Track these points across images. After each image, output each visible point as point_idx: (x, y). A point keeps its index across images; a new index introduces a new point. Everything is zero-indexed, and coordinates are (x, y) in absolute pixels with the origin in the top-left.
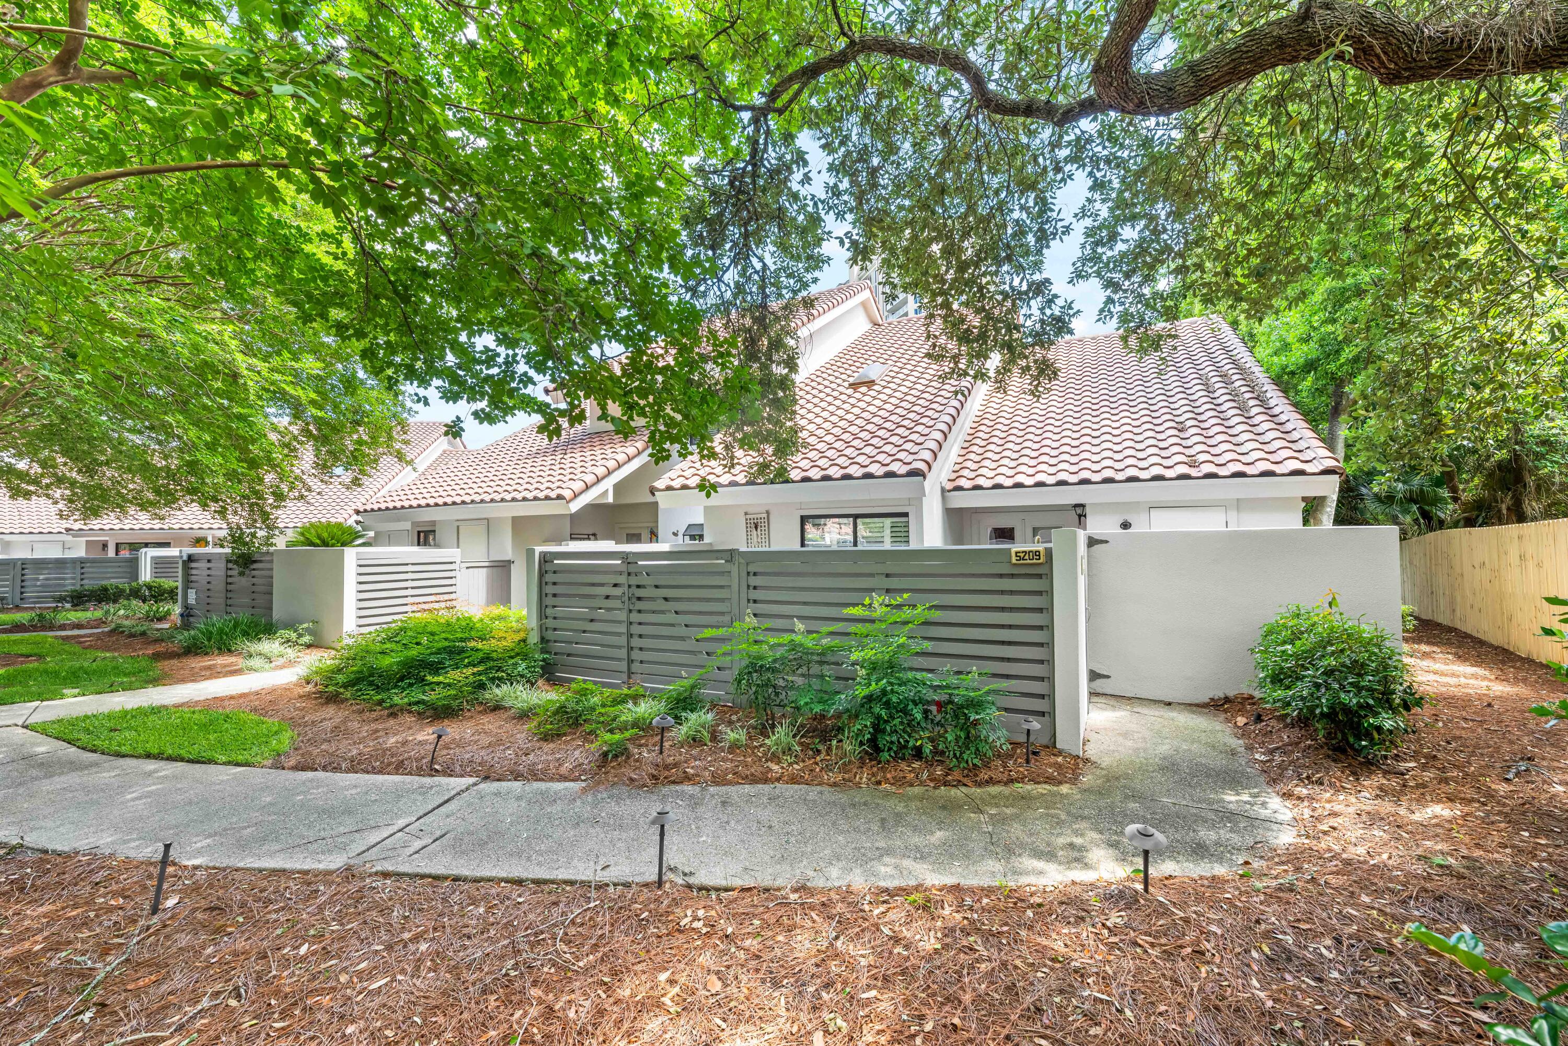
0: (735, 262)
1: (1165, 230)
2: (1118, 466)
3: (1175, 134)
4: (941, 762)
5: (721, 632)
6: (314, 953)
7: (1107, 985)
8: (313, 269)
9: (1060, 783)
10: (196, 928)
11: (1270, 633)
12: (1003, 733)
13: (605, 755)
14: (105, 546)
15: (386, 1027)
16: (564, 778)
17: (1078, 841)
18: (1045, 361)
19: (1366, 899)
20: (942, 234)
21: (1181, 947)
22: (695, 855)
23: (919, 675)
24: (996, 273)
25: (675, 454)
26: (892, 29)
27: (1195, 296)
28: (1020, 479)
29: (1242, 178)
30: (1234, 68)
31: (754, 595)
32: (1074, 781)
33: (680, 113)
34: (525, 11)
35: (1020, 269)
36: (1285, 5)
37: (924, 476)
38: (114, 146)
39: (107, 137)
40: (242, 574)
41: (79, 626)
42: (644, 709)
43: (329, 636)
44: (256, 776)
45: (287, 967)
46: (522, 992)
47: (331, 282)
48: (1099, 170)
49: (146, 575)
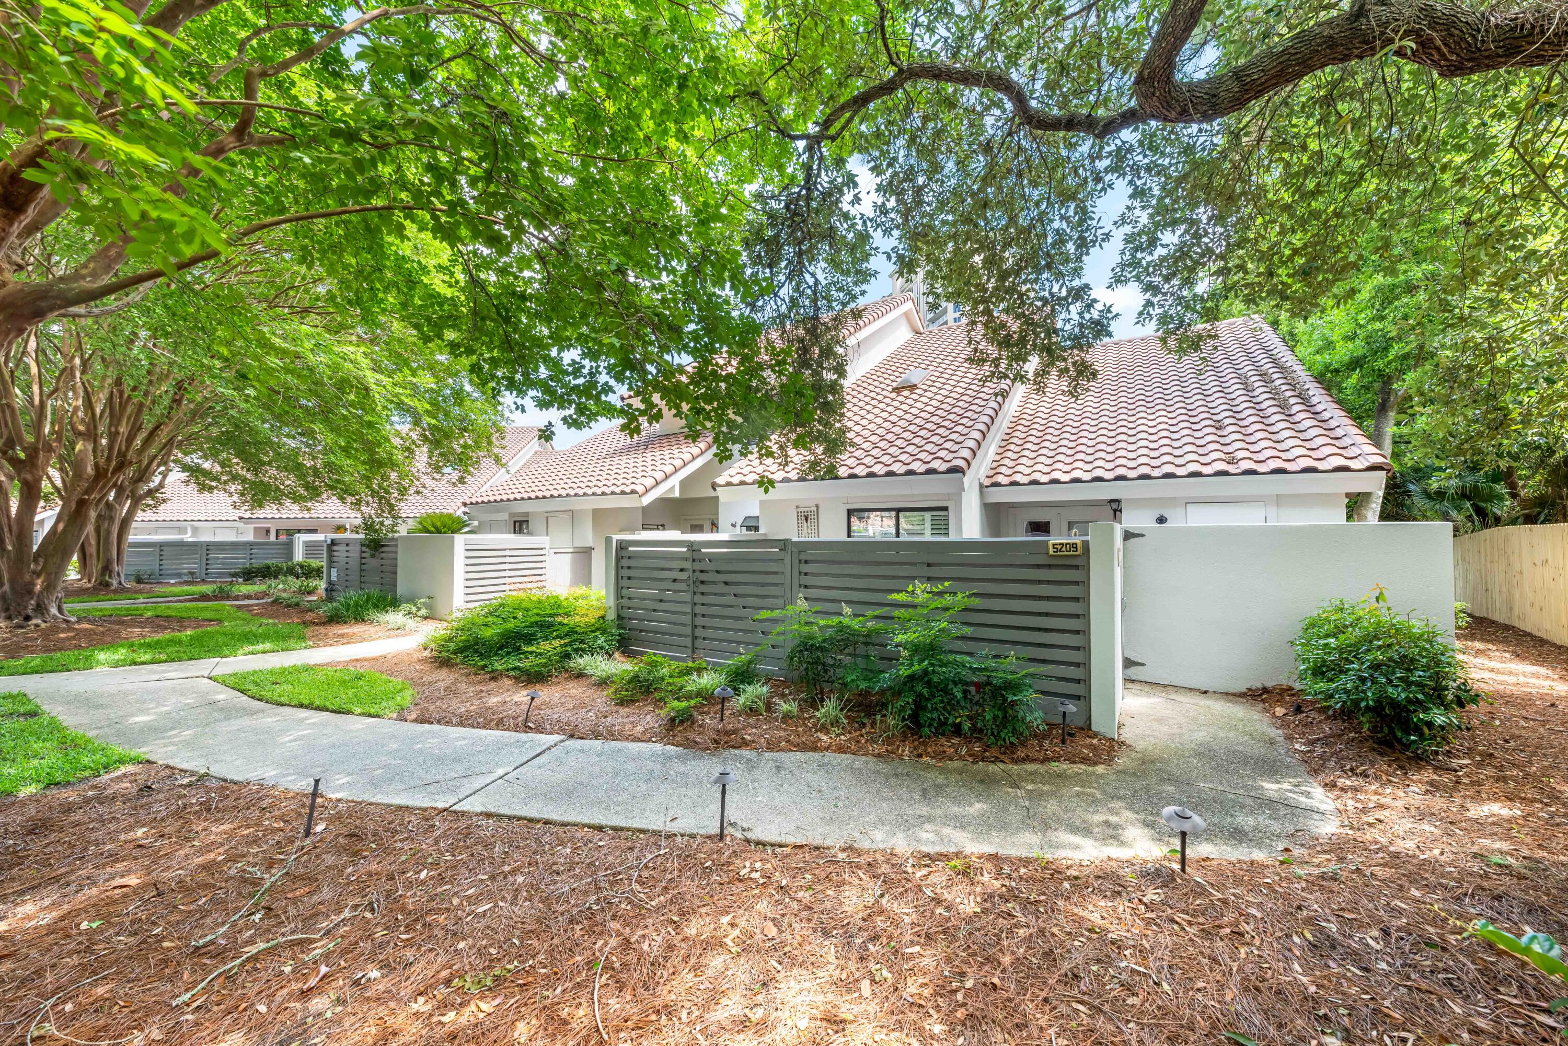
0: (789, 278)
1: (1206, 233)
2: (1154, 463)
3: (1219, 140)
4: (979, 739)
5: (775, 614)
6: (432, 878)
7: (1144, 958)
8: (432, 296)
9: (1095, 764)
10: (339, 850)
11: (1312, 625)
12: (1039, 714)
13: (673, 720)
14: (268, 531)
15: (491, 945)
16: (637, 739)
17: (1114, 819)
18: (1083, 363)
19: (1415, 893)
20: (985, 245)
21: (1220, 927)
22: (753, 813)
23: (959, 658)
24: (1036, 281)
25: (736, 453)
26: (938, 55)
27: (1236, 296)
28: (1057, 475)
29: (1287, 179)
30: (1282, 70)
31: (805, 580)
32: (1109, 762)
33: (742, 146)
34: (608, 62)
35: (1060, 275)
36: (1336, 4)
37: (963, 472)
38: (277, 199)
39: (272, 191)
40: (373, 556)
41: (248, 597)
42: (707, 680)
43: (441, 610)
44: (386, 726)
45: (411, 888)
46: (603, 924)
47: (446, 307)
48: (1139, 178)
49: (299, 556)
